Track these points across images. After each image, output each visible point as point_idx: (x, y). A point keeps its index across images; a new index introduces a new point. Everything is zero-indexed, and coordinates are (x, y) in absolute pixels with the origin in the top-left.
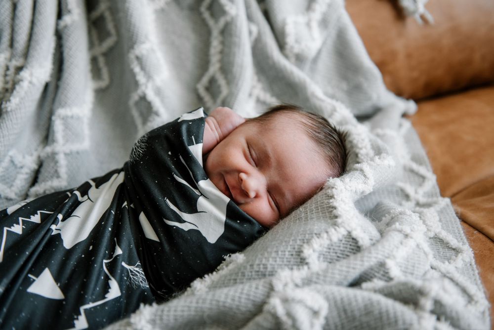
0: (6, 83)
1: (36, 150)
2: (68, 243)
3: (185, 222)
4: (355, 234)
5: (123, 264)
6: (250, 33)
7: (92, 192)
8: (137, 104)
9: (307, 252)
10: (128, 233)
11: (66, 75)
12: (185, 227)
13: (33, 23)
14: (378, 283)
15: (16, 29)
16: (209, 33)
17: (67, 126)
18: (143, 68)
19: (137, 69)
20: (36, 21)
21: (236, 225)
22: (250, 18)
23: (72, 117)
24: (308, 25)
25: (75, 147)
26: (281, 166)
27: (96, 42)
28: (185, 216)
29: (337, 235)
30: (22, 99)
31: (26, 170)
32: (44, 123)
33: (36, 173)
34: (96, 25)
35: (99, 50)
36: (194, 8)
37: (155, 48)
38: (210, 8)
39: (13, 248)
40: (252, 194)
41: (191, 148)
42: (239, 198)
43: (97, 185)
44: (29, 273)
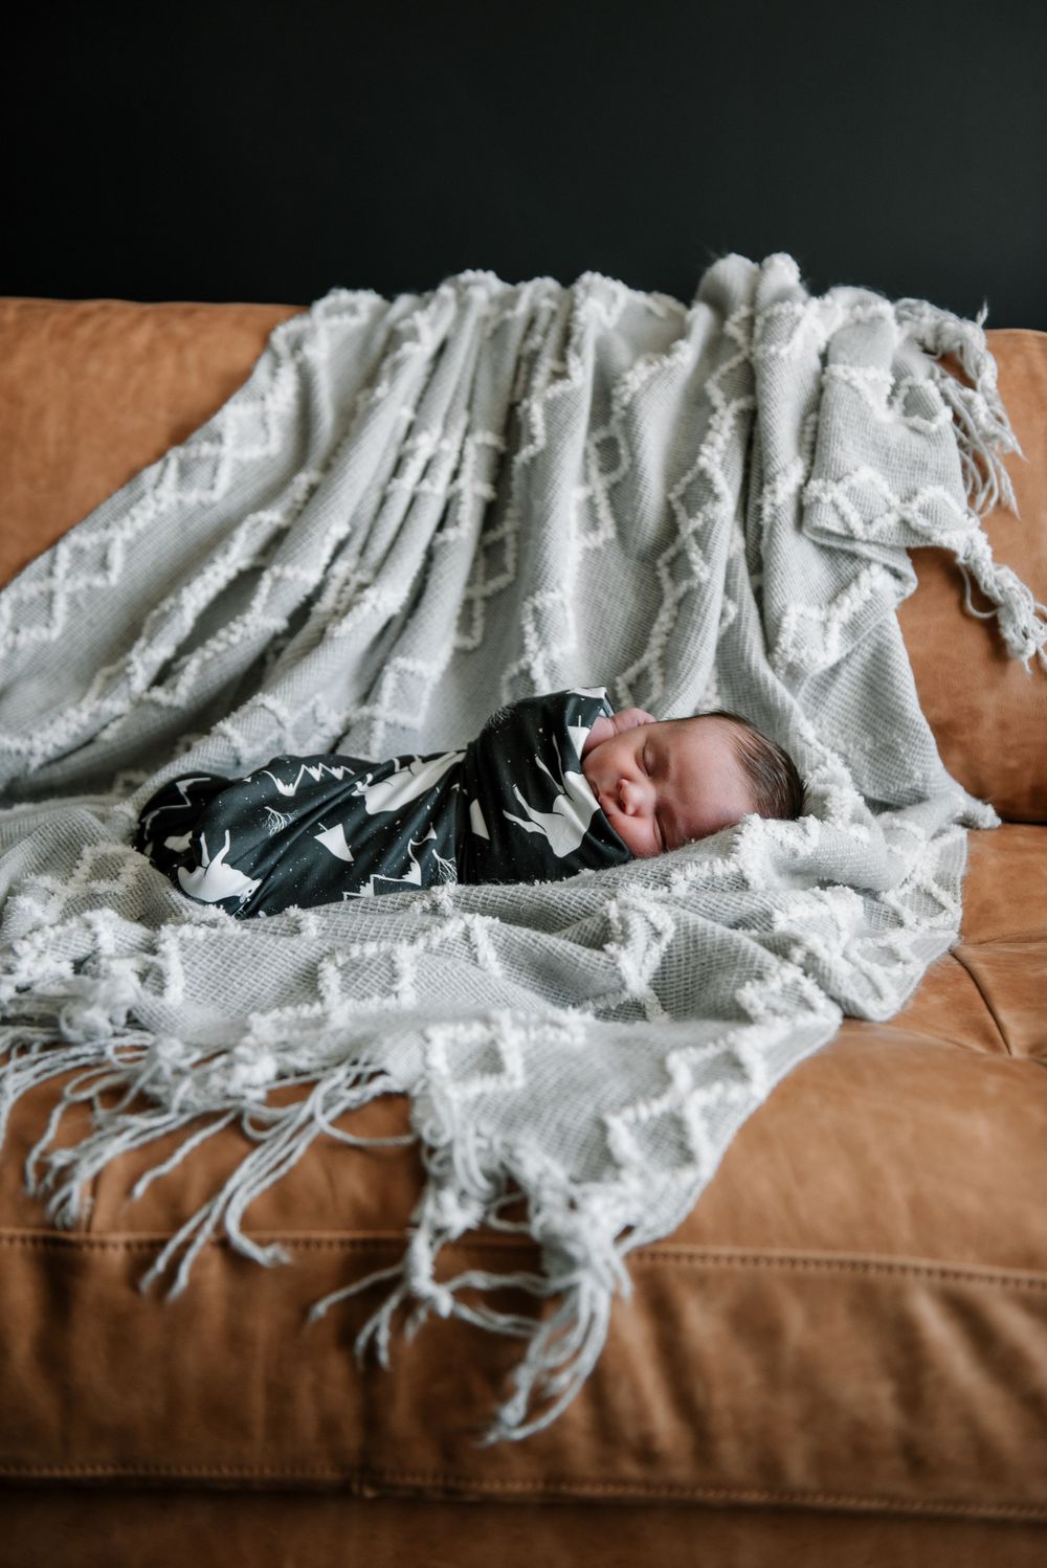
0: (339, 601)
1: (348, 709)
2: (371, 808)
3: (530, 820)
4: (747, 874)
5: (434, 852)
6: (723, 615)
7: (416, 765)
8: (512, 680)
9: (676, 876)
10: (451, 819)
11: (422, 611)
12: (529, 827)
13: (401, 528)
14: (754, 932)
15: (376, 531)
16: (660, 601)
17: (401, 685)
18: (538, 629)
19: (529, 628)
20: (406, 526)
21: (600, 844)
22: (729, 591)
23: (412, 673)
24: (825, 625)
25: (403, 718)
27: (480, 578)
28: (533, 814)
29: (723, 868)
30: (357, 627)
31: (326, 731)
32: (369, 673)
33: (338, 742)
34: (488, 553)
35: (481, 590)
36: (647, 559)
37: (567, 602)
38: (672, 564)
39: (308, 790)
40: (630, 809)
41: (572, 730)
42: (612, 808)
43: (425, 760)
44: (321, 820)
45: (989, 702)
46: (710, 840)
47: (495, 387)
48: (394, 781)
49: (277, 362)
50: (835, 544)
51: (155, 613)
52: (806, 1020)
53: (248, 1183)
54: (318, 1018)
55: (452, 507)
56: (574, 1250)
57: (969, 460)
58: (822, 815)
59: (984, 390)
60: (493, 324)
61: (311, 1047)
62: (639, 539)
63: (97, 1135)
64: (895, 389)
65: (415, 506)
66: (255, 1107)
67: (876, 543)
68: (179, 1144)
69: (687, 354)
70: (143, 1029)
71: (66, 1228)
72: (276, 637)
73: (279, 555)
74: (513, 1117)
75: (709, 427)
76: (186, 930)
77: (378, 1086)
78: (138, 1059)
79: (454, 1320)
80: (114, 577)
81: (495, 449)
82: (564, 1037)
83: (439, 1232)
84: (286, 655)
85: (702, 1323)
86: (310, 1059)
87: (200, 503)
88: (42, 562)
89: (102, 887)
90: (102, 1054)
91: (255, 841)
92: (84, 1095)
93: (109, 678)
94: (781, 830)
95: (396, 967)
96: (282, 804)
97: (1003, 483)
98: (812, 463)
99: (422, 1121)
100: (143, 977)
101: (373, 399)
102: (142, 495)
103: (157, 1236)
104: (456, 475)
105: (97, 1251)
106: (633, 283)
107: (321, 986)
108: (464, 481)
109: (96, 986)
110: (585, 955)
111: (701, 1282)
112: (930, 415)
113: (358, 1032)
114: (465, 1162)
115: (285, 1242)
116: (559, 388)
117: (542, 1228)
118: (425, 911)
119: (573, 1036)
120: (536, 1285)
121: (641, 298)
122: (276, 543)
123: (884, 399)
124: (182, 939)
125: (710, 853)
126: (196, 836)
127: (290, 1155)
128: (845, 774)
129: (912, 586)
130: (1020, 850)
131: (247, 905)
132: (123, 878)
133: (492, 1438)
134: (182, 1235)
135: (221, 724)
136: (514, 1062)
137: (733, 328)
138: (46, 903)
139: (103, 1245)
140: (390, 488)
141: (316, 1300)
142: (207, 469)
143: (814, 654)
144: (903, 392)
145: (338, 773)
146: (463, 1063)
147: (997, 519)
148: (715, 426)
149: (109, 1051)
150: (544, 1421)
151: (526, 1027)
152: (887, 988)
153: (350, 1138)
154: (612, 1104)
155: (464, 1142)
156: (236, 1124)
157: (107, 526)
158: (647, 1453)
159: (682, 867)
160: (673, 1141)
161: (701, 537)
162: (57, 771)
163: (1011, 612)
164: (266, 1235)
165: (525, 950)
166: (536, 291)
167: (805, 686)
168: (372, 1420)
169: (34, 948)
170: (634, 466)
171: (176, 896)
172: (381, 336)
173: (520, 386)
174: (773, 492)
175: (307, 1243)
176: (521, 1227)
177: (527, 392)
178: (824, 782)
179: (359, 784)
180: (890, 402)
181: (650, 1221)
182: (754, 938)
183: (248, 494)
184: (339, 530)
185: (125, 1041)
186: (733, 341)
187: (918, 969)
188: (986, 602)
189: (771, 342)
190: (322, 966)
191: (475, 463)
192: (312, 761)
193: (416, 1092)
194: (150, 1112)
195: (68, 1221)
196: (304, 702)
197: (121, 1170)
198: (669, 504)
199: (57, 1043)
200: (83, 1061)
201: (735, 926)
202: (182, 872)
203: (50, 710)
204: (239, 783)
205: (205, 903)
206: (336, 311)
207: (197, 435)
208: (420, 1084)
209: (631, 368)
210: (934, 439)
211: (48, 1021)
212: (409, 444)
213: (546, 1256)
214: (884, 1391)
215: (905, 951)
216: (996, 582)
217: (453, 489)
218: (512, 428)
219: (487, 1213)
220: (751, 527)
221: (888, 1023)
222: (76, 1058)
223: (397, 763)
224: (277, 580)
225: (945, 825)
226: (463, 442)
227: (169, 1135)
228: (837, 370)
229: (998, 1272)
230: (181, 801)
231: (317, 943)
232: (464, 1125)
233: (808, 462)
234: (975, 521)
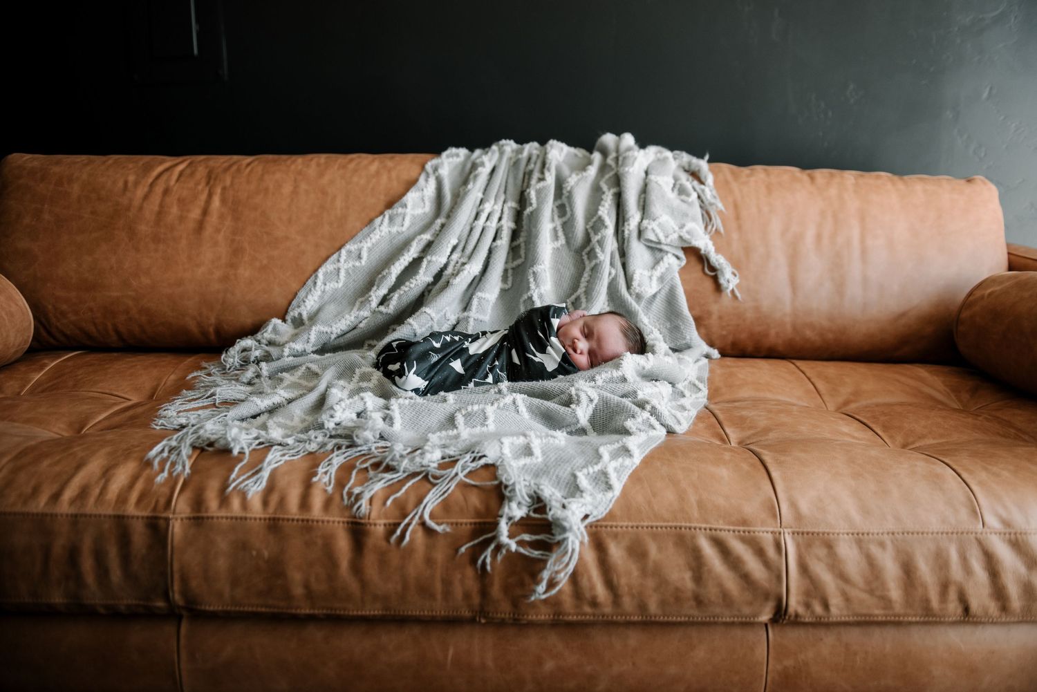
0: (454, 270)
1: (458, 313)
2: (471, 352)
3: (537, 357)
4: (626, 376)
5: (497, 369)
6: (610, 274)
7: (488, 335)
8: (524, 301)
9: (597, 377)
10: (504, 356)
11: (488, 274)
12: (537, 360)
13: (479, 240)
14: (630, 399)
15: (469, 242)
16: (584, 269)
17: (479, 303)
18: (535, 280)
19: (531, 280)
20: (481, 239)
21: (566, 366)
22: (612, 264)
23: (484, 299)
24: (650, 278)
25: (481, 317)
26: (599, 341)
27: (511, 261)
28: (538, 354)
29: (616, 374)
30: (462, 280)
31: (450, 323)
32: (466, 299)
33: (455, 326)
34: (514, 250)
35: (511, 265)
36: (579, 252)
37: (547, 270)
38: (588, 254)
39: (446, 345)
40: (579, 351)
41: (552, 320)
42: (571, 351)
43: (492, 333)
44: (451, 357)
45: (714, 308)
46: (610, 363)
47: (515, 184)
48: (480, 341)
49: (428, 176)
50: (653, 245)
51: (380, 276)
52: (652, 433)
53: (432, 500)
54: (456, 435)
55: (499, 232)
56: (566, 524)
57: (704, 213)
58: (653, 352)
59: (709, 186)
60: (513, 160)
61: (455, 447)
62: (575, 243)
63: (371, 482)
64: (674, 185)
65: (485, 231)
66: (434, 470)
67: (670, 245)
68: (404, 485)
69: (592, 171)
70: (385, 440)
71: (361, 518)
72: (429, 285)
73: (430, 252)
74: (538, 473)
75: (602, 199)
76: (401, 401)
77: (483, 461)
78: (384, 452)
79: (517, 552)
80: (363, 262)
81: (516, 209)
82: (557, 441)
83: (510, 519)
84: (433, 292)
85: (616, 552)
86: (455, 451)
87: (398, 232)
88: (335, 256)
89: (364, 385)
90: (370, 449)
91: (426, 365)
92: (365, 466)
93: (362, 302)
94: (637, 357)
95: (487, 415)
96: (436, 351)
97: (717, 222)
98: (644, 213)
99: (502, 475)
100: (384, 419)
101: (467, 190)
102: (375, 228)
103: (397, 521)
104: (500, 219)
105: (373, 527)
106: (570, 144)
107: (456, 422)
108: (504, 222)
109: (367, 423)
110: (562, 409)
111: (616, 536)
112: (688, 195)
113: (473, 441)
114: (520, 490)
115: (448, 523)
116: (541, 184)
117: (553, 515)
118: (495, 393)
119: (560, 441)
120: (550, 539)
121: (572, 150)
122: (428, 247)
123: (671, 189)
124: (399, 404)
125: (611, 367)
126: (402, 364)
127: (448, 489)
128: (660, 337)
129: (684, 262)
130: (728, 367)
131: (423, 392)
132: (372, 381)
133: (533, 598)
134: (406, 521)
135: (408, 320)
136: (537, 451)
137: (610, 161)
138: (342, 391)
139: (375, 525)
140: (474, 224)
141: (461, 546)
142: (401, 218)
143: (647, 289)
144: (678, 186)
145: (457, 338)
146: (517, 452)
147: (716, 236)
148: (605, 199)
149: (373, 448)
150: (554, 592)
151: (541, 438)
152: (682, 421)
153: (472, 482)
154: (578, 467)
155: (519, 483)
156: (426, 477)
157: (361, 242)
158: (594, 603)
159: (600, 374)
160: (603, 480)
161: (600, 243)
162: (342, 340)
163: (722, 272)
164: (440, 521)
165: (538, 408)
166: (531, 147)
167: (643, 303)
168: (484, 593)
169: (341, 407)
170: (572, 215)
171: (394, 388)
172: (469, 166)
173: (525, 184)
174: (629, 225)
175: (457, 524)
176: (544, 516)
177: (528, 186)
178: (653, 340)
179: (466, 342)
180: (673, 190)
181: (595, 513)
182: (630, 401)
183: (417, 228)
184: (454, 241)
185: (379, 445)
186: (610, 166)
187: (694, 413)
188: (713, 269)
189: (626, 166)
190: (456, 414)
191: (508, 214)
192: (446, 333)
193: (498, 463)
194: (391, 472)
195: (361, 515)
196: (442, 311)
197: (381, 495)
198: (587, 230)
199: (352, 445)
200: (363, 452)
201: (622, 397)
202: (397, 378)
203: (339, 316)
204: (418, 343)
205: (406, 391)
206: (452, 156)
207: (396, 205)
208: (500, 460)
209: (570, 176)
210: (690, 204)
211: (348, 437)
212: (481, 207)
213: (553, 527)
214: (688, 576)
215: (688, 407)
216: (717, 261)
217: (499, 225)
218: (523, 200)
219: (529, 511)
220: (620, 239)
221: (684, 434)
222: (360, 451)
223: (480, 334)
224: (429, 262)
225: (699, 358)
226: (503, 206)
227: (399, 481)
228: (652, 177)
229: (732, 528)
230: (394, 350)
231: (454, 406)
232: (519, 476)
233: (642, 213)
234: (707, 237)
